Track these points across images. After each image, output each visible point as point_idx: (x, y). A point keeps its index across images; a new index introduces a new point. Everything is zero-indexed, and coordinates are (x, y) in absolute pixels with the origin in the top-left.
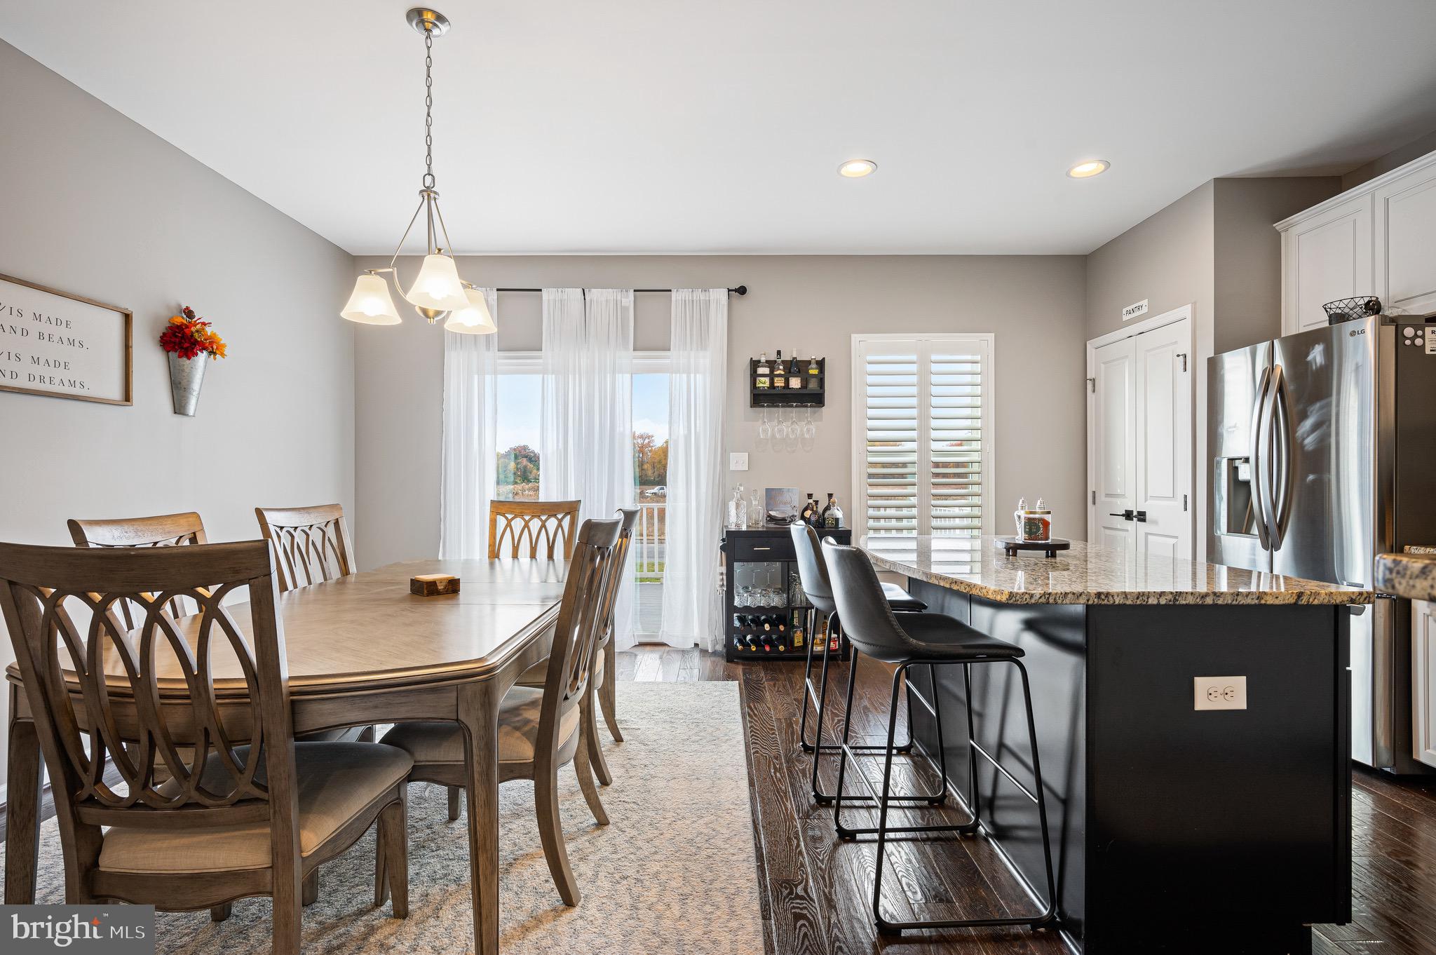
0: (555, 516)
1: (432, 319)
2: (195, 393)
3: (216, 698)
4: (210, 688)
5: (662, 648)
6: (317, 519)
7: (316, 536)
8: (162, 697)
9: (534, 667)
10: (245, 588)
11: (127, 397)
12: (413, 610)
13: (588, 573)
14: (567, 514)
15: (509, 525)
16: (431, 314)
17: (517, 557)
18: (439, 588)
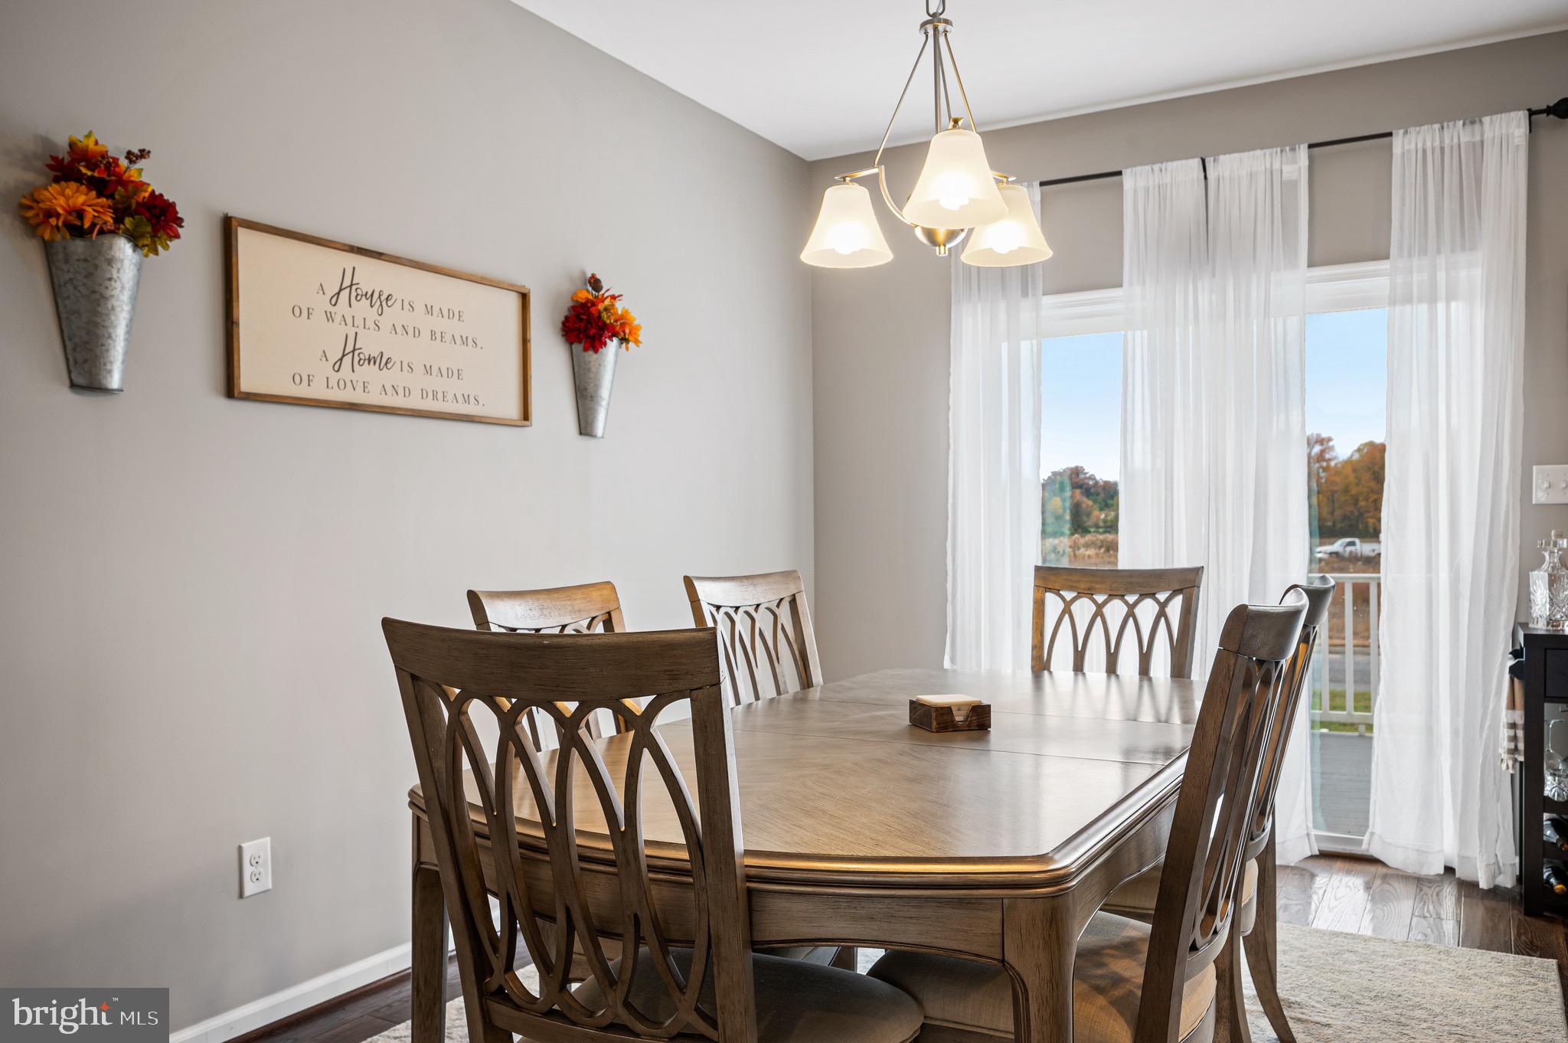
0: (1152, 595)
1: (942, 247)
2: (604, 403)
3: (649, 871)
4: (641, 854)
5: (1372, 869)
6: (765, 595)
7: (764, 621)
8: (583, 858)
9: (1135, 879)
10: (686, 702)
11: (526, 416)
12: (915, 754)
13: (1240, 710)
14: (1176, 592)
15: (1067, 610)
16: (941, 236)
17: (1082, 670)
18: (958, 719)
